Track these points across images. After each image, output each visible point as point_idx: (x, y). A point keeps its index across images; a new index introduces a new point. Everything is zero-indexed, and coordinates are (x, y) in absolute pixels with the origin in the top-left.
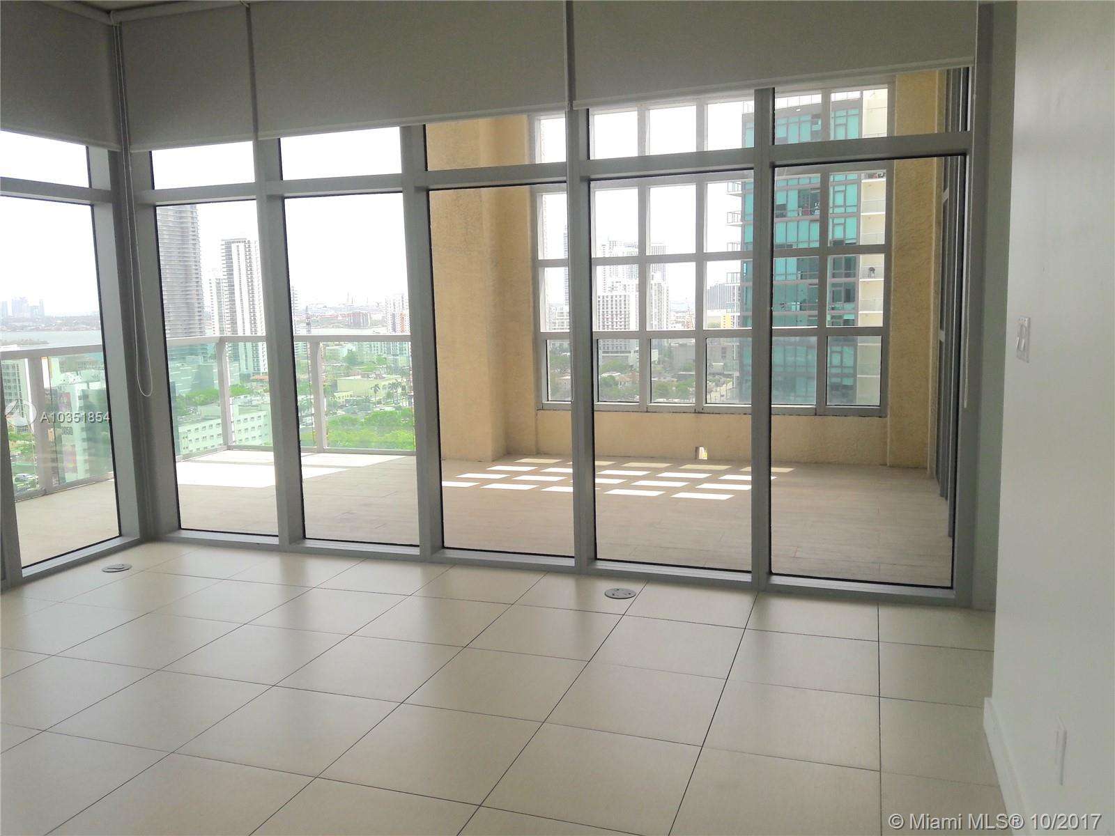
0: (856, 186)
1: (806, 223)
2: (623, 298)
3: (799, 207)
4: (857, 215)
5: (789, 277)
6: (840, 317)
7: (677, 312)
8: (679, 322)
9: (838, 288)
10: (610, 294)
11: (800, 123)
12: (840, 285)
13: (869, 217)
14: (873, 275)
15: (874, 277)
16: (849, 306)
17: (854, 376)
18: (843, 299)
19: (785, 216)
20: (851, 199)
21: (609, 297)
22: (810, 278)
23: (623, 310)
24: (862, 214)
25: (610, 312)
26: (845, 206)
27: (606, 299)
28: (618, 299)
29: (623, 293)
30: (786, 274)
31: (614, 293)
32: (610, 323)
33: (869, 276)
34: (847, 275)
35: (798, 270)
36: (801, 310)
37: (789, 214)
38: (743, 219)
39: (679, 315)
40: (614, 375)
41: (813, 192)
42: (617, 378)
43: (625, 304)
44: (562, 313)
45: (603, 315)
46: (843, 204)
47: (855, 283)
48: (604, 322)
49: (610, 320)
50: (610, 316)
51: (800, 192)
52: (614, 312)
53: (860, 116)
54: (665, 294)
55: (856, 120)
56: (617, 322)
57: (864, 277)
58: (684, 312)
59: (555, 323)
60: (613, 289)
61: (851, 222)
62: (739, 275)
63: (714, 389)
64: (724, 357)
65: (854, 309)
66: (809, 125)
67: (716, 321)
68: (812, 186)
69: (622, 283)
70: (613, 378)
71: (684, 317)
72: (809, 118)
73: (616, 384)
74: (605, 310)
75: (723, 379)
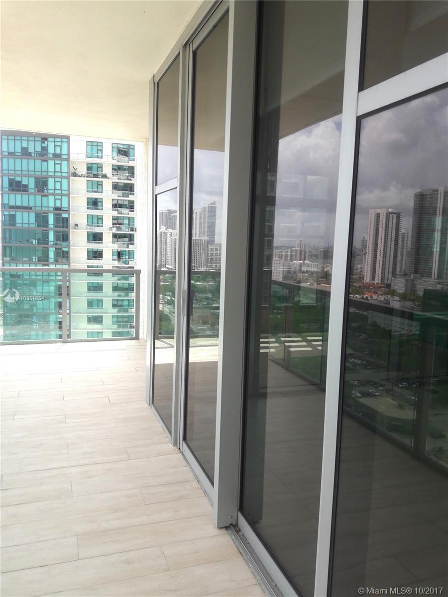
0: (67, 180)
1: (40, 197)
3: (35, 187)
4: (68, 195)
5: (31, 226)
6: (61, 249)
9: (59, 234)
11: (35, 141)
12: (60, 232)
13: (74, 197)
14: (77, 228)
16: (65, 244)
17: (69, 281)
18: (61, 240)
19: (27, 191)
20: (65, 187)
22: (43, 227)
24: (71, 195)
26: (61, 190)
30: (29, 224)
33: (75, 228)
34: (63, 227)
35: (36, 222)
36: (38, 244)
37: (30, 191)
41: (43, 180)
46: (60, 188)
47: (68, 231)
51: (35, 178)
53: (68, 143)
55: (66, 144)
57: (72, 229)
61: (65, 199)
65: (67, 245)
66: (40, 142)
68: (42, 176)
72: (40, 139)
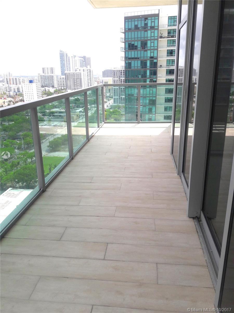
0: (157, 41)
1: (143, 52)
2: (79, 74)
3: (141, 46)
4: (157, 49)
5: (138, 68)
6: (152, 80)
7: (95, 78)
8: (96, 81)
10: (75, 72)
11: (141, 20)
12: (152, 70)
13: (160, 50)
15: (162, 68)
16: (155, 76)
17: (156, 97)
18: (153, 75)
19: (137, 49)
20: (156, 45)
21: (75, 73)
22: (144, 68)
23: (80, 77)
24: (159, 49)
25: (76, 78)
26: (154, 47)
27: (74, 74)
28: (78, 74)
29: (79, 72)
30: (137, 67)
31: (77, 72)
32: (76, 81)
33: (160, 68)
34: (154, 67)
35: (141, 65)
36: (142, 77)
37: (138, 49)
38: (125, 50)
39: (95, 79)
40: (79, 97)
41: (145, 42)
42: (79, 98)
43: (80, 75)
44: (61, 78)
45: (74, 79)
46: (153, 46)
47: (156, 70)
48: (74, 81)
49: (76, 80)
50: (76, 79)
51: (141, 41)
52: (77, 78)
53: (158, 19)
54: (92, 72)
56: (78, 81)
57: (159, 68)
58: (97, 78)
59: (59, 81)
60: (76, 70)
61: (156, 52)
62: (124, 67)
63: (108, 102)
64: (109, 92)
65: (156, 77)
66: (144, 21)
67: (106, 81)
68: (145, 40)
69: (79, 69)
70: (78, 98)
71: (97, 80)
72: (144, 19)
73: (80, 100)
74: (74, 77)
75: (110, 99)
